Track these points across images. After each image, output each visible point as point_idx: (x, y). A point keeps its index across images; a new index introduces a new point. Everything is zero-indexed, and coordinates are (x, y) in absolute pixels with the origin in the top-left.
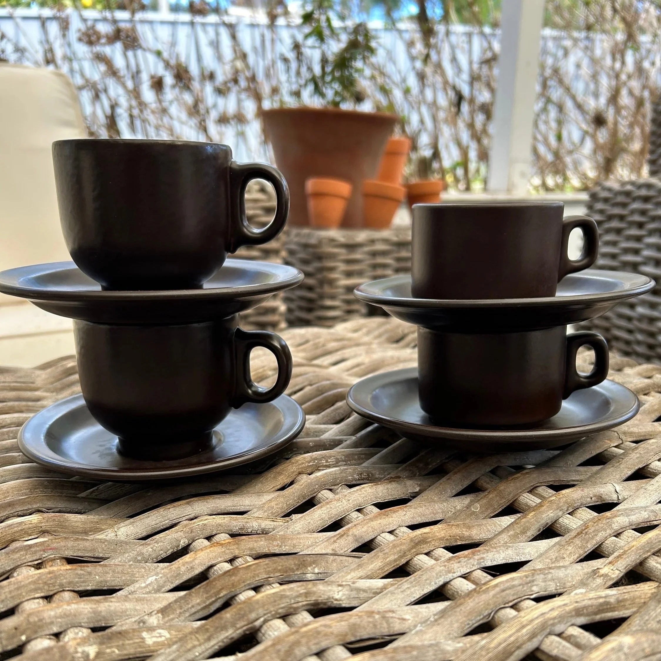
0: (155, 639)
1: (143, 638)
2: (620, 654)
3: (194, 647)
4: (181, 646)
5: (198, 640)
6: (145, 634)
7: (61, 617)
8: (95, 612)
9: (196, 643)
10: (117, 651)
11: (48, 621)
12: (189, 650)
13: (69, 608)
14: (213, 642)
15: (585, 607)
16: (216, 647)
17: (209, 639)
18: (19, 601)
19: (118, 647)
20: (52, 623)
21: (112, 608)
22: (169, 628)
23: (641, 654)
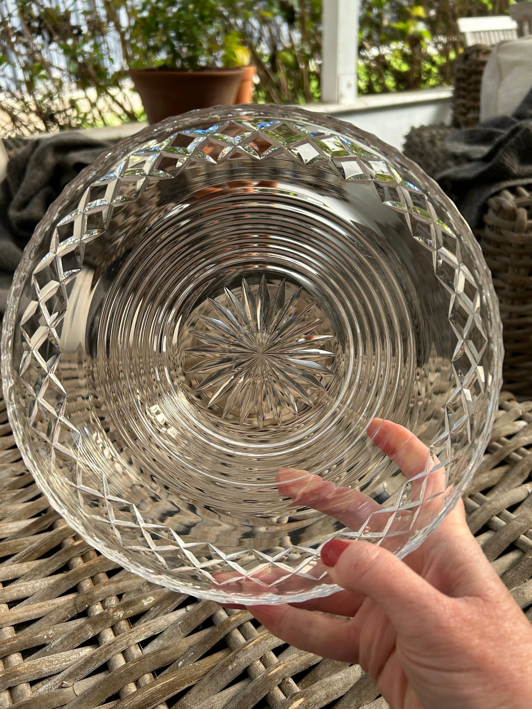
0: (148, 602)
1: (143, 603)
3: (167, 607)
4: (161, 606)
6: (143, 601)
8: (117, 588)
10: (131, 613)
12: (165, 608)
14: (175, 603)
16: (177, 605)
17: (173, 602)
18: (78, 582)
19: (132, 610)
21: (125, 584)
22: (153, 595)
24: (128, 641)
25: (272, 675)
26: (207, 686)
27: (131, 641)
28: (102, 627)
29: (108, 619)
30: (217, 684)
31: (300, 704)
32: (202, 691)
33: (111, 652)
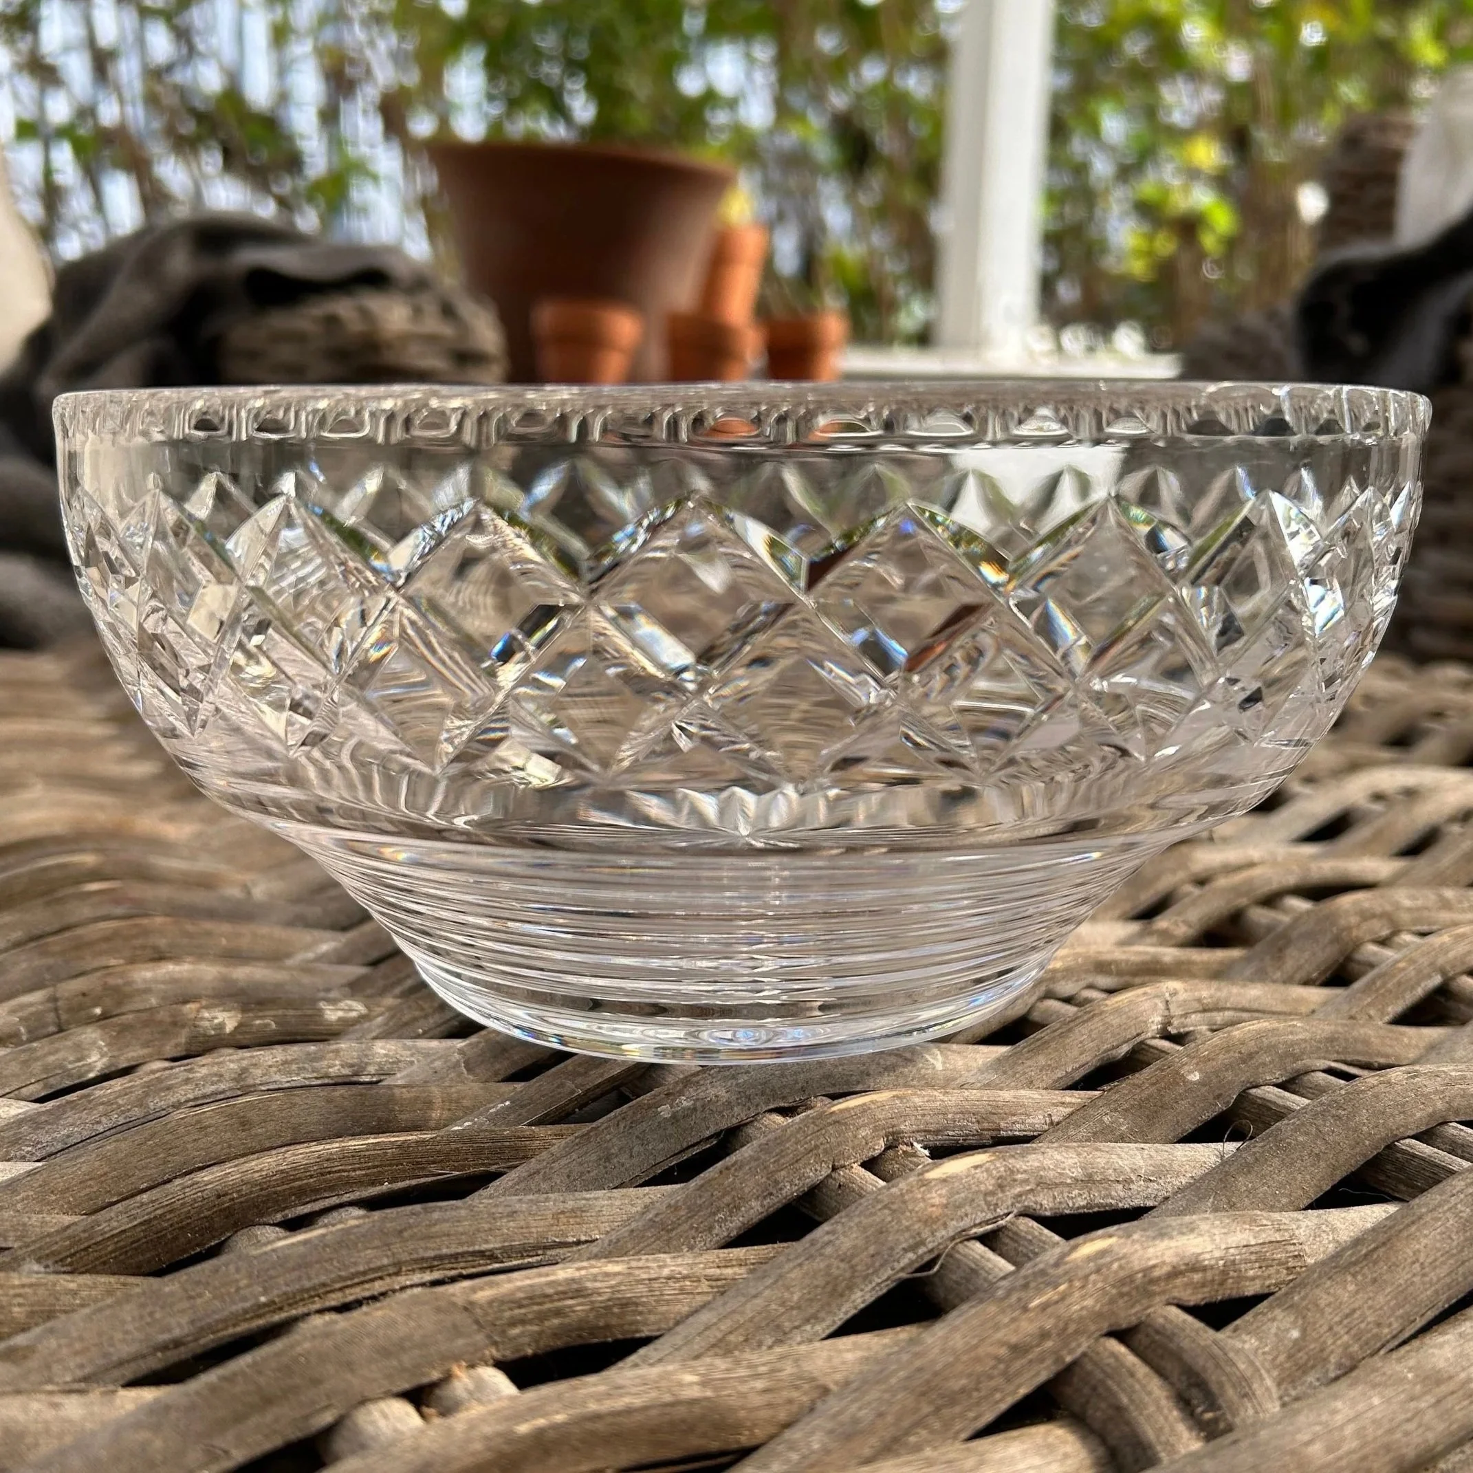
0: (340, 1014)
1: (321, 1010)
2: (1157, 1001)
3: (415, 1019)
5: (422, 1009)
6: (322, 1005)
7: (163, 982)
9: (417, 1013)
10: (274, 1026)
11: (141, 986)
13: (177, 968)
15: (1116, 962)
19: (274, 1018)
20: (147, 991)
22: (365, 999)
23: (1196, 1006)
24: (244, 1070)
25: (847, 1110)
26: (564, 1161)
27: (259, 1072)
28: (146, 1044)
29: (174, 1024)
30: (608, 1159)
31: (976, 1167)
32: (537, 1177)
33: (168, 1088)
